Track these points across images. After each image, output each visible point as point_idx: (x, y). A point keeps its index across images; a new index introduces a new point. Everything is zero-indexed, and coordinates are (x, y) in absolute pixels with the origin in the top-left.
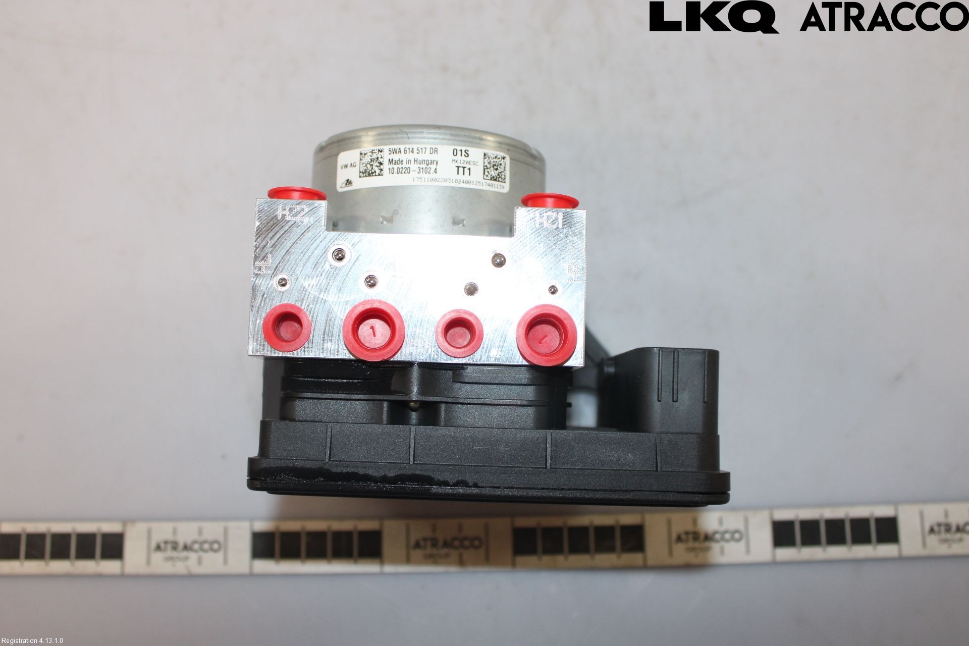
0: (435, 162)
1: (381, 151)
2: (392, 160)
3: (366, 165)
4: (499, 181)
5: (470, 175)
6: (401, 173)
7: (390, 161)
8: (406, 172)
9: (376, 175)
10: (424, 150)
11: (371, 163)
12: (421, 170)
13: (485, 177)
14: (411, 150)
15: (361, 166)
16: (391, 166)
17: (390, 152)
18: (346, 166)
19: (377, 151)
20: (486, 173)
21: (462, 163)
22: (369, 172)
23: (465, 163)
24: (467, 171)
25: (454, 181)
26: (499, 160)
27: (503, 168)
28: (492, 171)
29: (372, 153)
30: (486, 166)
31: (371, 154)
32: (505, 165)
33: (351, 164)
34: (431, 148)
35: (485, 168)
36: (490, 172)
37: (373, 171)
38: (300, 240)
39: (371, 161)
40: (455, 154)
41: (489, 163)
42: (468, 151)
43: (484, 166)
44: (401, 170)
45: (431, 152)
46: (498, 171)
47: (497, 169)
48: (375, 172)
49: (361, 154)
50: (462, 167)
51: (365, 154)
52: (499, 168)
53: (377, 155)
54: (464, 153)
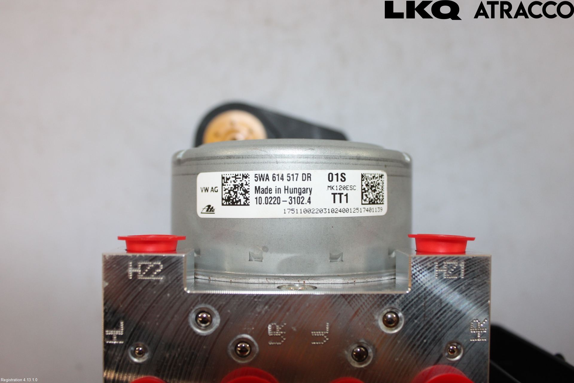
0: (308, 190)
1: (246, 177)
2: (259, 187)
3: (229, 191)
4: (377, 203)
5: (347, 202)
6: (270, 204)
7: (257, 190)
8: (276, 202)
9: (240, 205)
10: (295, 176)
11: (235, 190)
12: (293, 200)
13: (364, 202)
14: (280, 176)
15: (224, 192)
16: (258, 195)
17: (256, 179)
18: (207, 190)
19: (241, 177)
20: (365, 197)
21: (338, 189)
22: (233, 200)
23: (342, 189)
24: (344, 198)
25: (330, 211)
26: (377, 179)
27: (380, 187)
28: (370, 194)
29: (236, 178)
30: (364, 189)
31: (234, 179)
32: (383, 183)
33: (212, 188)
34: (303, 174)
35: (363, 191)
36: (368, 196)
37: (237, 199)
38: (157, 303)
39: (235, 188)
40: (331, 179)
41: (367, 185)
42: (345, 174)
43: (362, 190)
44: (269, 200)
45: (304, 179)
46: (376, 192)
47: (375, 191)
48: (240, 200)
49: (223, 178)
50: (339, 194)
51: (228, 179)
52: (377, 189)
53: (241, 181)
54: (340, 177)
